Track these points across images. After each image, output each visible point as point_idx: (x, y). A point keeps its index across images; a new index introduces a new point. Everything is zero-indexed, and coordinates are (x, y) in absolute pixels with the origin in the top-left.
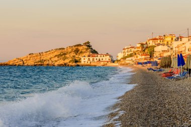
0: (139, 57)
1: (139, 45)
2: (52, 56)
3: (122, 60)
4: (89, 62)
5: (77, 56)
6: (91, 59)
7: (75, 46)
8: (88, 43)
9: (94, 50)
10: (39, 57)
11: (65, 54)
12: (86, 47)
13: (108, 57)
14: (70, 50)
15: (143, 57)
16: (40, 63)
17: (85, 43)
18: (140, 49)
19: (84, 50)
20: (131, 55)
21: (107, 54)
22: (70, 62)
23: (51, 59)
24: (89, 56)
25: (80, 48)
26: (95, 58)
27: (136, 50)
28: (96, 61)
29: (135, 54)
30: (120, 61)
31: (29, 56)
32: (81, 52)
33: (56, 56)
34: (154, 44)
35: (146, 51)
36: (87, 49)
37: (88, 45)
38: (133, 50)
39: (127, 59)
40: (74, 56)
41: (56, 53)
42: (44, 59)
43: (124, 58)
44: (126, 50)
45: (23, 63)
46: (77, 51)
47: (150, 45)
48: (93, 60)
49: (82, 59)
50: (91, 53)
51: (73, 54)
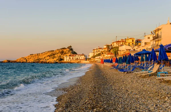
0: (106, 56)
1: (105, 47)
2: (45, 56)
3: (92, 58)
4: (70, 60)
5: (62, 56)
6: (71, 58)
7: (61, 49)
8: (71, 47)
9: (74, 52)
10: (37, 57)
11: (54, 55)
12: (69, 50)
13: (83, 57)
14: (58, 52)
15: (109, 55)
16: (37, 61)
17: (69, 47)
18: (106, 50)
19: (67, 52)
20: (99, 55)
21: (83, 55)
22: (57, 60)
23: (45, 58)
24: (70, 56)
25: (65, 50)
26: (74, 57)
27: (103, 50)
28: (74, 59)
29: (103, 53)
30: (90, 59)
31: (30, 56)
32: (65, 53)
33: (48, 56)
34: (117, 46)
35: (111, 51)
36: (69, 51)
37: (70, 49)
38: (101, 50)
39: (96, 57)
40: (60, 56)
41: (48, 54)
42: (41, 58)
43: (94, 57)
44: (95, 51)
45: (27, 61)
46: (62, 53)
47: (115, 46)
48: (73, 59)
49: (65, 57)
50: (72, 54)
51: (59, 55)
